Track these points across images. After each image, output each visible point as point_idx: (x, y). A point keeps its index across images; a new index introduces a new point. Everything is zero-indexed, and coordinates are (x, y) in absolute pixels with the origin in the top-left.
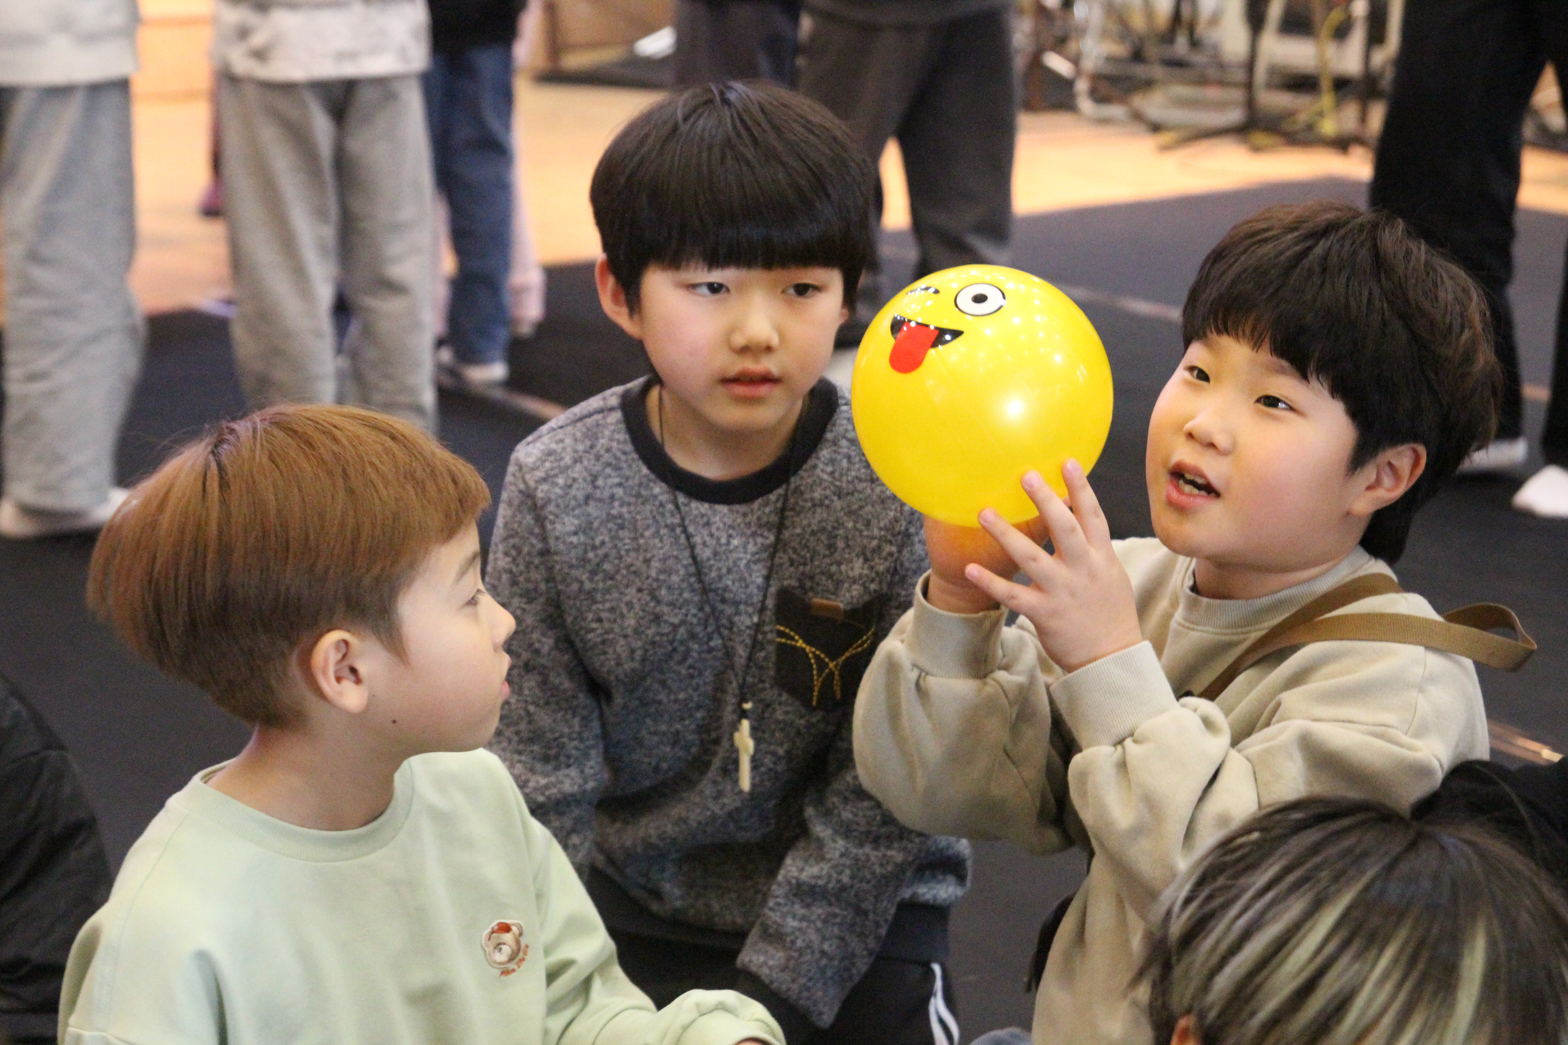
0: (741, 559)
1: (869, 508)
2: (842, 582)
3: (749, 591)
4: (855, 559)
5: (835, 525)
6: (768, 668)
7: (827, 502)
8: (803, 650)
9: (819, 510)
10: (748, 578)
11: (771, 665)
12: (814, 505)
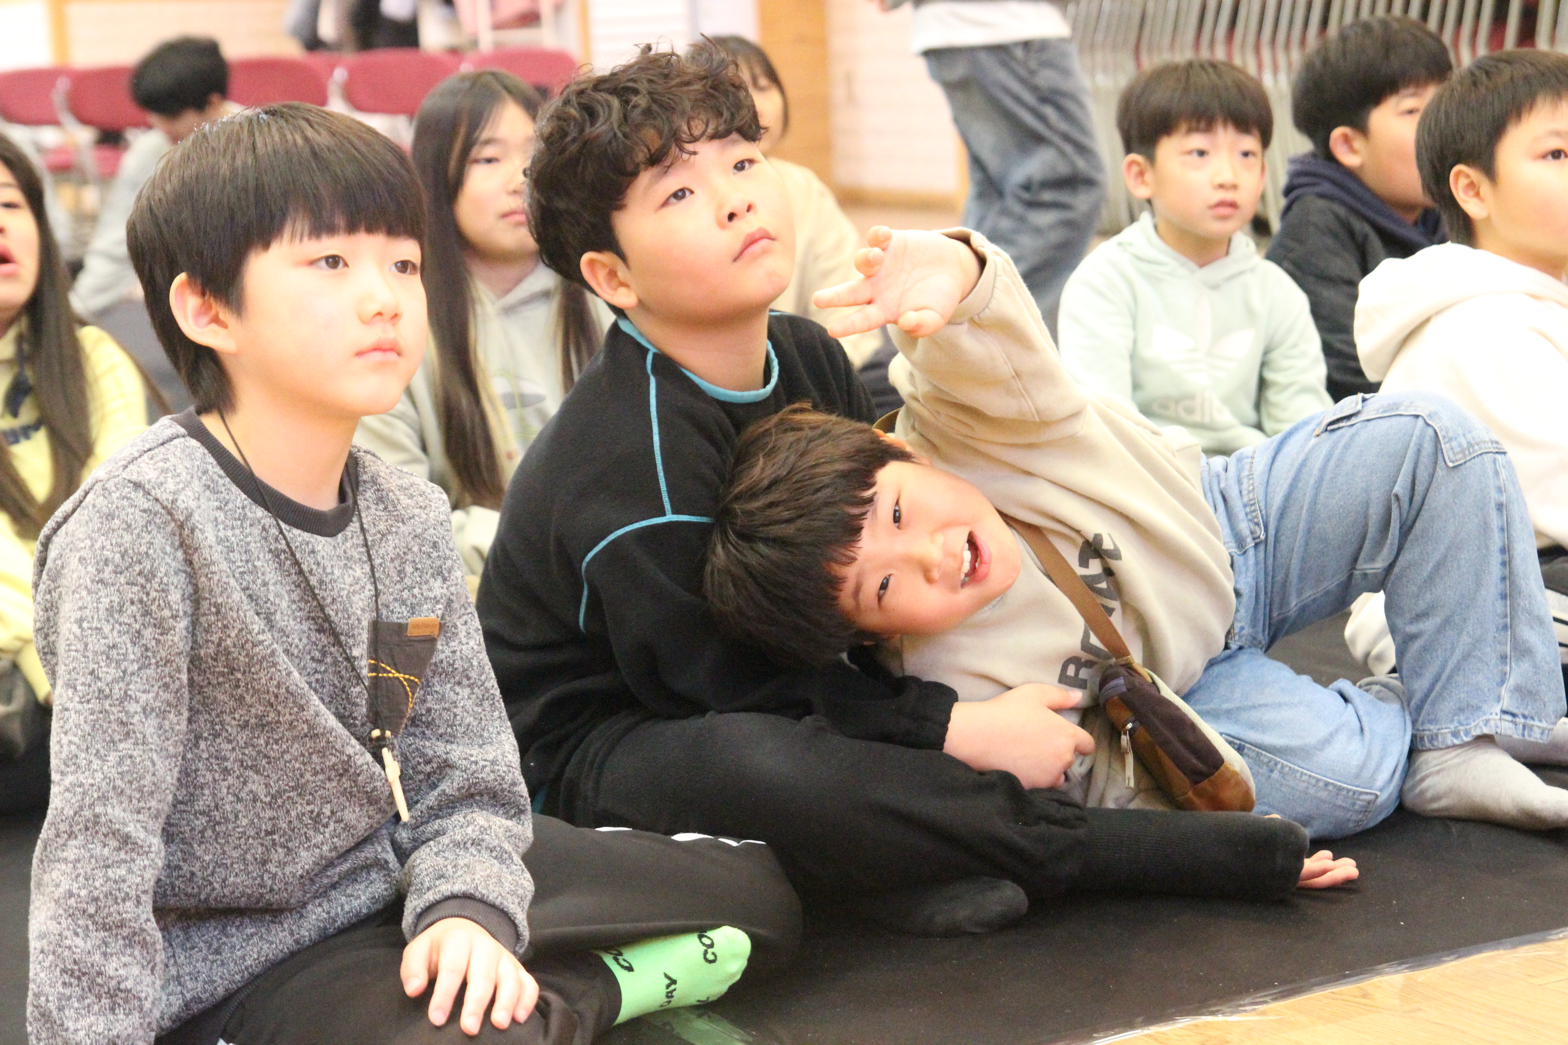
0: (343, 589)
1: (432, 531)
2: (420, 605)
3: (351, 622)
4: (432, 580)
5: (406, 550)
6: (362, 706)
7: (394, 529)
8: (398, 678)
9: (389, 537)
10: (350, 609)
11: (364, 702)
12: (383, 535)
